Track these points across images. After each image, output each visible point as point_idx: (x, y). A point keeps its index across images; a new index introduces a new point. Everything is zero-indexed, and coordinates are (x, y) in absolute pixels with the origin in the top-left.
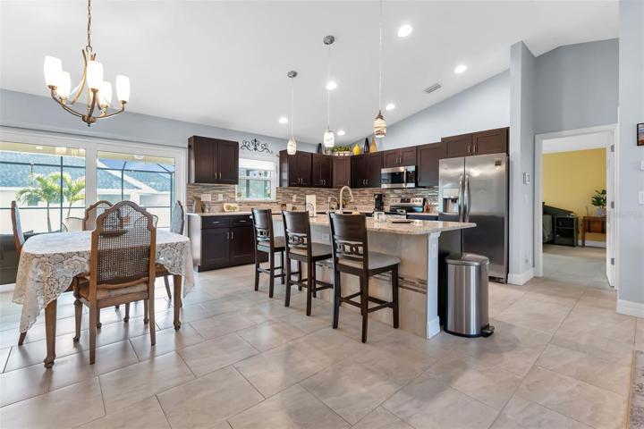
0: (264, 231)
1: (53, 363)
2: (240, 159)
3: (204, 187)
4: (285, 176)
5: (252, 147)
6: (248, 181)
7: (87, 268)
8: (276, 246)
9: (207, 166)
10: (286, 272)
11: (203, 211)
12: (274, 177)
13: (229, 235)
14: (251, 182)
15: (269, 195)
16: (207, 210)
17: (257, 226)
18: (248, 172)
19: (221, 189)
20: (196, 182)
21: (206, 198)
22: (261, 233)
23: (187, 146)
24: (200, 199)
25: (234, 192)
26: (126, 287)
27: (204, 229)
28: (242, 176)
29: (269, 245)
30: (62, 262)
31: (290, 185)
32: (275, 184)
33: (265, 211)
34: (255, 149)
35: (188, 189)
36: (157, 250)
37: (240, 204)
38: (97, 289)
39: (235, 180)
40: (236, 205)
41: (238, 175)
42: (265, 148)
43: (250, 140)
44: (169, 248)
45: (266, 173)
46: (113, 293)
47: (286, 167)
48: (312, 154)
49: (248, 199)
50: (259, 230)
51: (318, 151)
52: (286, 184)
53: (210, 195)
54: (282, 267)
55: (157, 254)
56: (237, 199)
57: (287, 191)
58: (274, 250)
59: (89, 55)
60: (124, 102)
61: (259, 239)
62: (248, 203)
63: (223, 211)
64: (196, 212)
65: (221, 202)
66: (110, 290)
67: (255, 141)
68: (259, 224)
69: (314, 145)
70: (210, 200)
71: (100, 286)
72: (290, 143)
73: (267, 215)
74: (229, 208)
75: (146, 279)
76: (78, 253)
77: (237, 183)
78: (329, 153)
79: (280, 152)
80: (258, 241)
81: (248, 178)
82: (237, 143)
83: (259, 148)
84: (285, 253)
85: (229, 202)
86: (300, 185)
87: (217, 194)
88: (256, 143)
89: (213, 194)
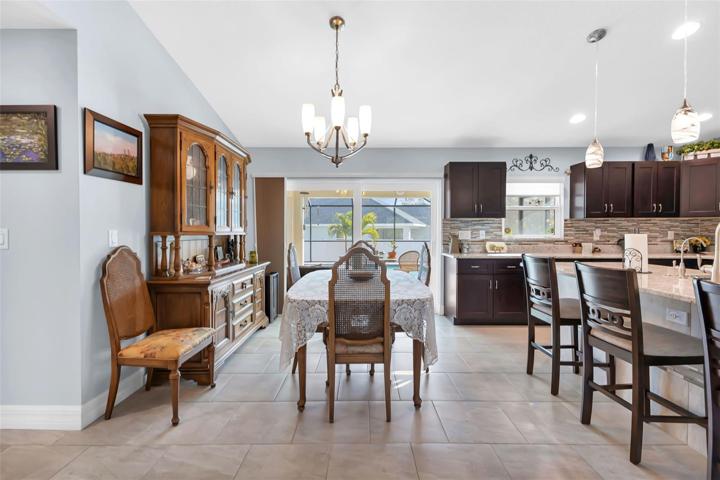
0: (542, 290)
1: (303, 407)
2: (507, 185)
3: (462, 222)
4: (580, 202)
5: (526, 166)
6: (521, 212)
7: (327, 319)
8: (563, 316)
9: (466, 197)
10: (582, 358)
11: (461, 251)
12: (561, 205)
13: (493, 284)
14: (524, 213)
15: (553, 231)
16: (466, 251)
17: (531, 281)
18: (521, 200)
19: (483, 225)
20: (452, 217)
21: (465, 235)
22: (538, 292)
23: (442, 175)
24: (457, 237)
25: (501, 228)
26: (362, 345)
27: (460, 274)
28: (511, 206)
29: (551, 312)
30: (307, 309)
31: (589, 215)
32: (562, 214)
33: (545, 260)
34: (531, 168)
35: (444, 225)
36: (393, 306)
37: (508, 243)
38: (335, 342)
39: (500, 212)
40: (502, 244)
41: (505, 205)
42: (546, 164)
43: (522, 157)
44: (405, 305)
45: (547, 199)
46: (351, 349)
47: (581, 188)
48: (633, 164)
49: (519, 237)
50: (533, 287)
51: (646, 158)
52: (581, 215)
53: (469, 232)
54: (575, 347)
55: (392, 312)
56: (505, 236)
57: (583, 224)
58: (560, 321)
59: (337, 93)
60: (366, 135)
61: (533, 299)
62: (520, 242)
63: (486, 252)
64: (453, 252)
65: (483, 241)
66: (347, 345)
67: (531, 157)
68: (533, 276)
69: (638, 148)
70: (469, 238)
71: (338, 340)
72: (591, 149)
73: (548, 266)
74: (493, 248)
75: (381, 339)
76: (319, 301)
77: (504, 216)
78: (671, 157)
79: (571, 167)
80: (532, 304)
81: (521, 208)
82: (504, 164)
83: (537, 166)
84: (580, 328)
85: (493, 241)
86: (608, 215)
87: (478, 230)
88: (532, 159)
89: (473, 230)
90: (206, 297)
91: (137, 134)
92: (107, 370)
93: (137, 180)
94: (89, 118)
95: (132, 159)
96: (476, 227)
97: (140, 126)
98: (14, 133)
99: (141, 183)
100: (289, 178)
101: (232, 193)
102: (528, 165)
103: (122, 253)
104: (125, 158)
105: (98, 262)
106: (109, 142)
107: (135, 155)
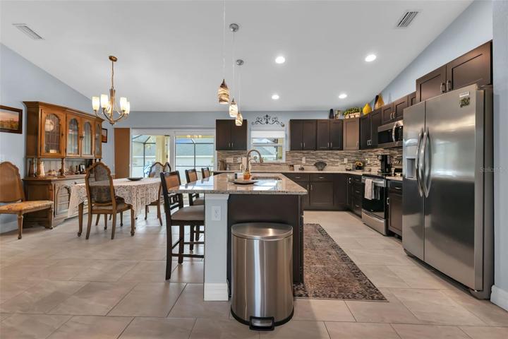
1: (80, 234)
3: (228, 153)
21: (230, 160)
24: (225, 161)
31: (292, 149)
34: (267, 123)
42: (275, 121)
43: (262, 116)
51: (330, 117)
53: (232, 158)
57: (296, 154)
59: (113, 91)
65: (239, 163)
66: (98, 206)
70: (232, 162)
75: (111, 203)
78: (340, 117)
83: (270, 121)
86: (303, 150)
88: (267, 118)
89: (234, 157)
90: (50, 187)
91: (20, 111)
93: (19, 131)
95: (15, 122)
96: (236, 156)
97: (23, 108)
99: (21, 133)
100: (133, 128)
101: (82, 137)
102: (265, 121)
103: (6, 165)
104: (12, 122)
107: (18, 120)
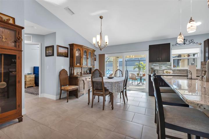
19: (164, 64)
21: (157, 68)
25: (171, 65)
32: (200, 60)
34: (184, 44)
35: (150, 65)
37: (173, 71)
40: (171, 71)
42: (192, 42)
49: (178, 68)
53: (159, 67)
56: (173, 68)
63: (164, 73)
65: (163, 70)
66: (96, 91)
67: (184, 39)
79: (204, 41)
81: (179, 58)
83: (187, 43)
85: (167, 70)
89: (160, 66)
90: (78, 80)
91: (68, 48)
92: (59, 91)
93: (67, 57)
94: (58, 46)
96: (161, 65)
97: (68, 47)
98: (49, 50)
99: (68, 57)
100: (106, 54)
101: (88, 58)
103: (63, 70)
104: (65, 53)
105: (59, 72)
106: (62, 50)
107: (67, 52)
